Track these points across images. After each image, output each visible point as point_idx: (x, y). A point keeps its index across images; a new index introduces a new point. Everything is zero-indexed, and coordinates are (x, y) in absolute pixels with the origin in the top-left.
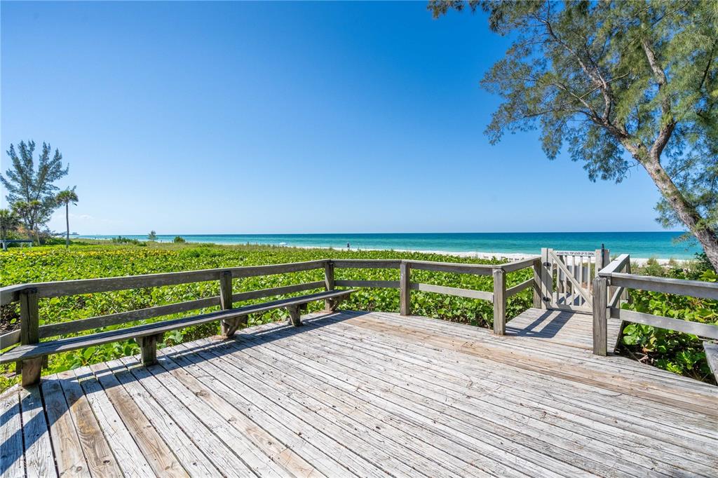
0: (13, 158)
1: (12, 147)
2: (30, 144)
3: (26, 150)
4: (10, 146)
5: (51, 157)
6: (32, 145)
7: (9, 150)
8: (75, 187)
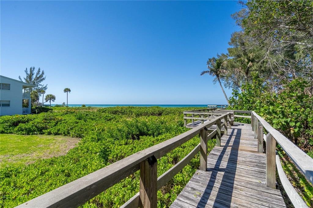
0: (27, 73)
1: (26, 69)
2: (33, 68)
3: (32, 70)
4: (26, 68)
5: (41, 73)
6: (34, 68)
7: (25, 70)
8: (47, 85)
